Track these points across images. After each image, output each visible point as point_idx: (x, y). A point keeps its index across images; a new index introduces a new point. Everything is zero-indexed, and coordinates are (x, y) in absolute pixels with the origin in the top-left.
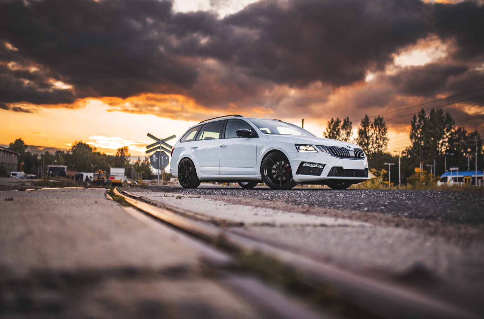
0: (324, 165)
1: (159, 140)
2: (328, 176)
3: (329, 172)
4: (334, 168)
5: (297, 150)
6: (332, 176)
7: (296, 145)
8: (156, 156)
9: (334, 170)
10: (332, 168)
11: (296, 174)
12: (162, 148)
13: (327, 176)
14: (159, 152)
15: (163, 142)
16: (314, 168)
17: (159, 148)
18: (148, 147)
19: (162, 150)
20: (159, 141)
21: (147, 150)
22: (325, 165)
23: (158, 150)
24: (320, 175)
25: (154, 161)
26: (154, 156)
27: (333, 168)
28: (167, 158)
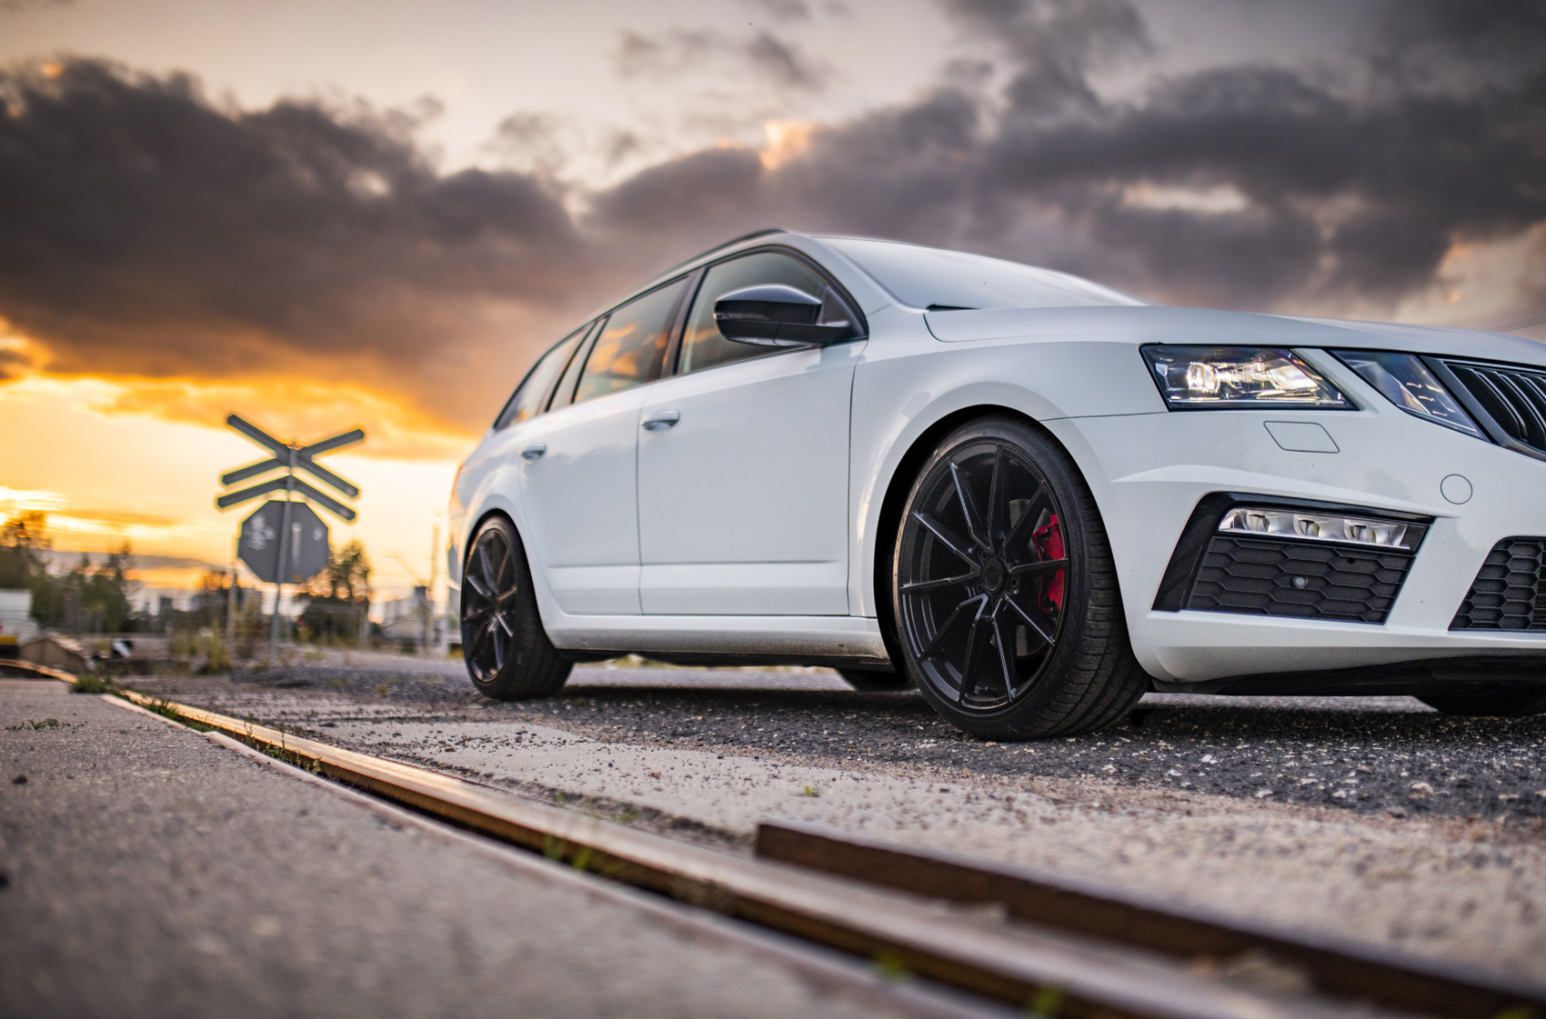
0: (1418, 526)
1: (284, 447)
2: (1462, 621)
3: (1472, 592)
4: (1516, 552)
5: (1165, 396)
6: (1494, 626)
7: (1150, 352)
8: (268, 523)
9: (1513, 567)
10: (1494, 551)
11: (1158, 605)
12: (299, 485)
13: (1452, 627)
14: (282, 503)
15: (304, 457)
16: (1324, 556)
17: (282, 483)
18: (228, 479)
19: (297, 497)
20: (285, 454)
21: (224, 491)
22: (1429, 520)
23: (280, 495)
24: (1381, 620)
25: (256, 548)
26: (258, 523)
27: (1505, 547)
28: (318, 534)
